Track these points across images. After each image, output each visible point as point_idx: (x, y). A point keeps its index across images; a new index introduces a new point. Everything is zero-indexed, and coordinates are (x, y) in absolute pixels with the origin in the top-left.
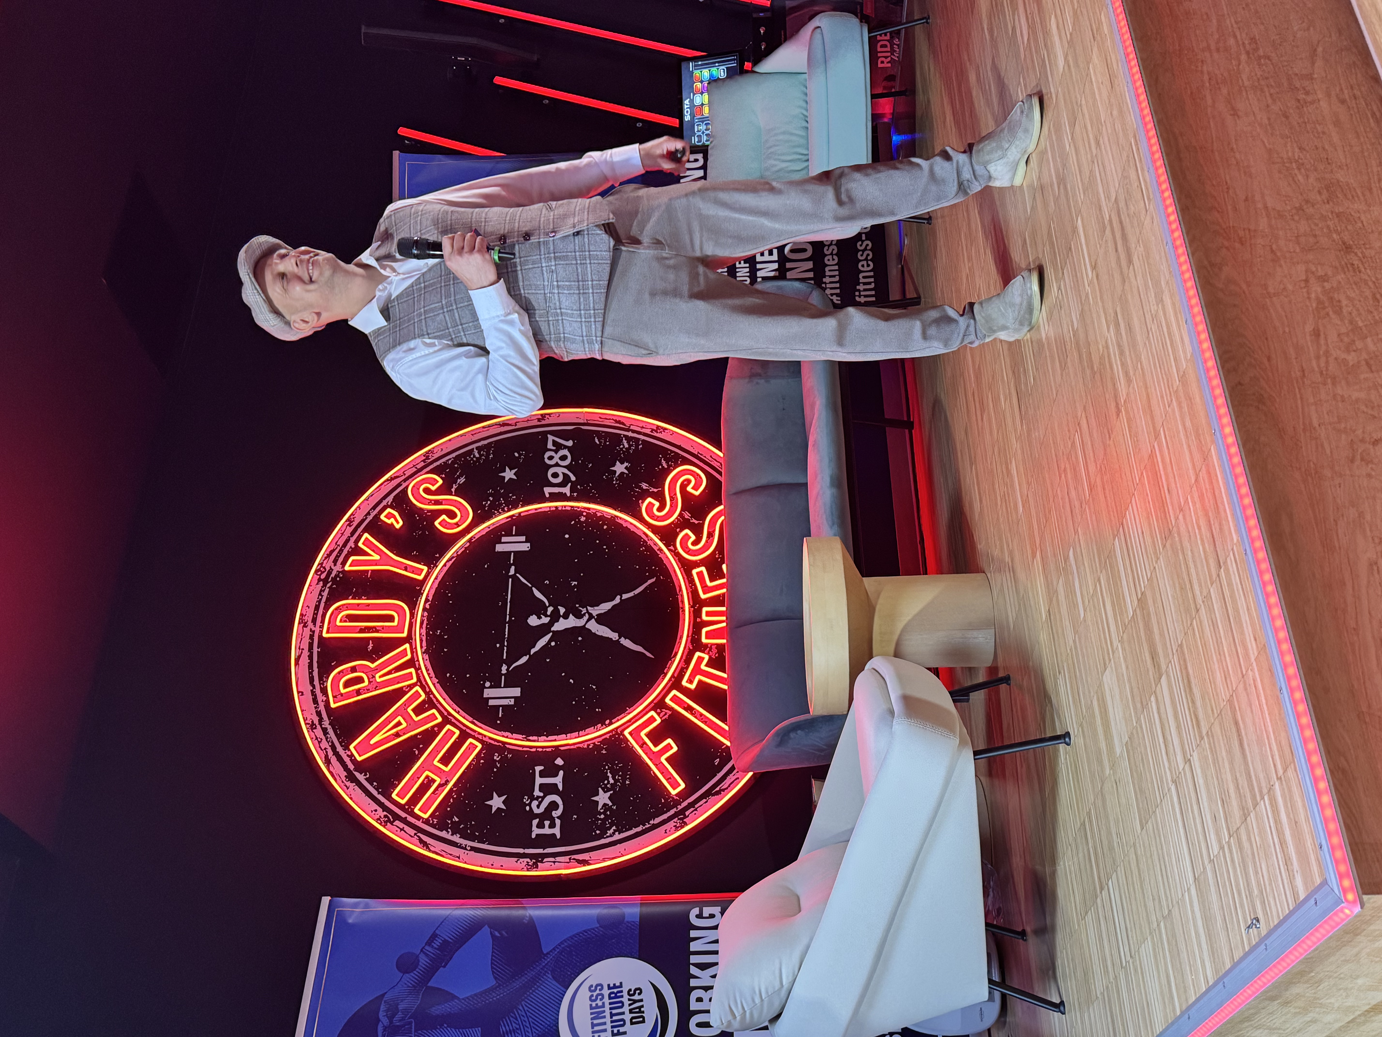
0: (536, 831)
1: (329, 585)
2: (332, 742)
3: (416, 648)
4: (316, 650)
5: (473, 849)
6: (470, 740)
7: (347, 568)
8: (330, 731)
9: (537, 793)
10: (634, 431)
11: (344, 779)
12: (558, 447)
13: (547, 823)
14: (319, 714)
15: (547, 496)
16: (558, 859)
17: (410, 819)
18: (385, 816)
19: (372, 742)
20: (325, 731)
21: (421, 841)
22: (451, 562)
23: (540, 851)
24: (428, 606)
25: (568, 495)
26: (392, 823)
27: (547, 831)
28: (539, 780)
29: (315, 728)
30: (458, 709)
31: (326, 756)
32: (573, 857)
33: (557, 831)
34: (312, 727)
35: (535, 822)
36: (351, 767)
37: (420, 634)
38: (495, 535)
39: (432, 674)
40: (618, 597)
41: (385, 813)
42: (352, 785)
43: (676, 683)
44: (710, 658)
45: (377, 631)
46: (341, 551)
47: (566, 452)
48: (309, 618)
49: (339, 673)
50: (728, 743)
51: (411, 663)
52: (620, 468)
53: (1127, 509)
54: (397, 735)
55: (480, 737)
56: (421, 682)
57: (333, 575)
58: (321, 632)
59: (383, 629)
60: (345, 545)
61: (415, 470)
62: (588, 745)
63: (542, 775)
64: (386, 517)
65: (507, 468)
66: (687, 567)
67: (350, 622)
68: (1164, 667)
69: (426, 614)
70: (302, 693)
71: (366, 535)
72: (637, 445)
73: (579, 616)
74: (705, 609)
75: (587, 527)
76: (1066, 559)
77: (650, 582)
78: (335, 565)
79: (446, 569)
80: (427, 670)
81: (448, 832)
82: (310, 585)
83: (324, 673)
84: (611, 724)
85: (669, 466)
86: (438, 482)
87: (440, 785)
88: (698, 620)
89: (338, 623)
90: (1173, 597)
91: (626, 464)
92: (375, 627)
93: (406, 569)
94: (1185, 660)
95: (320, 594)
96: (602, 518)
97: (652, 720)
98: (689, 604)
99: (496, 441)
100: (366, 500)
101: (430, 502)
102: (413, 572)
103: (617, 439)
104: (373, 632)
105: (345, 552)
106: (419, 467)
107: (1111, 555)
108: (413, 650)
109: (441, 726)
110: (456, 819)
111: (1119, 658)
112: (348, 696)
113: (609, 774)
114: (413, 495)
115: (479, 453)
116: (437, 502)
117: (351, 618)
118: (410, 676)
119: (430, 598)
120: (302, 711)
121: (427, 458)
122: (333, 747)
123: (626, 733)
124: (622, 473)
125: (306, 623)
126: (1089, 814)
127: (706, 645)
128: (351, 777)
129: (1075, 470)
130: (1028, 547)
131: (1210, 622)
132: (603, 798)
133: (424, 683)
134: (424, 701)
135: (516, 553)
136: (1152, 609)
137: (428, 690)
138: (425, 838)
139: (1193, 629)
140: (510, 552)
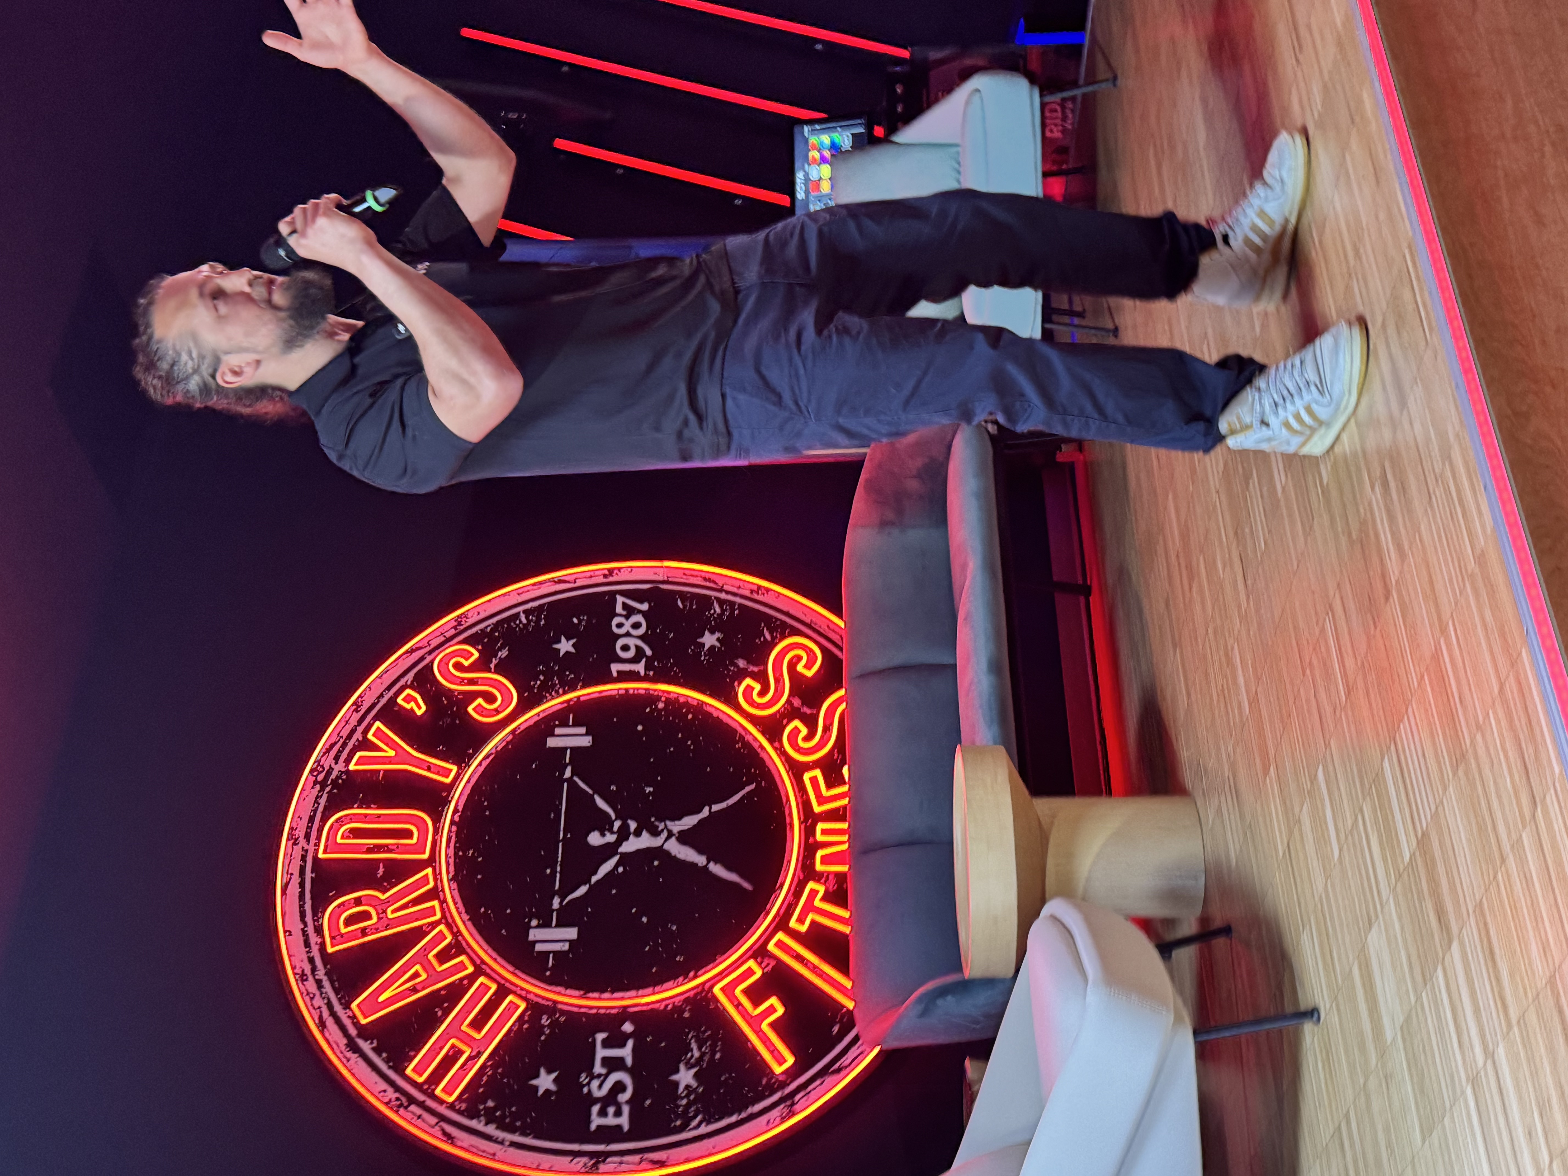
0: (596, 1121)
1: (328, 789)
2: (329, 999)
3: (440, 873)
4: (309, 875)
5: (513, 1144)
6: (510, 998)
7: (352, 767)
8: (326, 984)
9: (598, 1069)
10: (727, 592)
11: (343, 1048)
12: (630, 611)
13: (611, 1110)
14: (311, 960)
15: (615, 674)
16: (627, 1158)
17: (430, 1103)
18: (397, 1099)
19: (382, 998)
20: (319, 983)
21: (445, 1133)
22: (488, 761)
23: (601, 1148)
24: (456, 818)
25: (642, 673)
26: (406, 1108)
27: (611, 1120)
28: (601, 1053)
29: (306, 980)
30: (494, 955)
31: (321, 1017)
32: (646, 1156)
33: (624, 1121)
34: (302, 978)
35: (595, 1109)
36: (353, 1032)
37: (447, 855)
38: (546, 726)
39: (462, 909)
40: (706, 809)
41: (397, 1095)
42: (354, 1056)
43: (781, 924)
44: (826, 891)
45: (390, 851)
46: (344, 745)
47: (639, 618)
48: (300, 833)
49: (339, 906)
50: (850, 1005)
51: (435, 894)
52: (709, 640)
53: (1401, 720)
54: (414, 990)
55: (523, 993)
56: (446, 919)
57: (333, 776)
58: (317, 851)
59: (398, 849)
60: (350, 736)
61: (442, 639)
62: (667, 1006)
63: (606, 1044)
64: (404, 700)
65: (563, 639)
66: (797, 770)
67: (355, 838)
68: (1455, 929)
69: (454, 828)
70: (290, 932)
71: (378, 724)
72: (732, 610)
73: (655, 833)
74: (820, 826)
75: (667, 717)
76: (1313, 778)
77: (748, 789)
78: (336, 763)
79: (481, 769)
80: (455, 903)
81: (480, 1122)
82: (303, 789)
83: (319, 907)
84: (695, 977)
85: (773, 638)
86: (472, 654)
87: (470, 1058)
88: (811, 840)
89: (339, 840)
90: (1468, 840)
91: (718, 635)
92: (387, 845)
93: (429, 769)
94: (1486, 924)
95: (316, 802)
96: (686, 704)
97: (750, 972)
98: (799, 818)
99: (549, 603)
100: (380, 677)
101: (462, 681)
102: (438, 773)
103: (705, 602)
104: (384, 852)
105: (350, 746)
106: (448, 635)
107: (1379, 779)
108: (437, 876)
109: (472, 978)
110: (490, 1104)
111: (1391, 915)
112: (351, 936)
113: (694, 1046)
114: (440, 672)
115: (527, 618)
116: (472, 682)
117: (356, 833)
118: (431, 911)
119: (460, 808)
120: (290, 956)
121: (460, 624)
122: (330, 1005)
123: (717, 990)
124: (712, 647)
125: (296, 839)
126: (1347, 1116)
127: (821, 874)
128: (353, 1047)
129: (1325, 664)
130: (1258, 761)
131: (1522, 876)
132: (685, 1077)
133: (450, 920)
134: (450, 944)
135: (574, 750)
136: (1437, 853)
137: (455, 930)
138: (449, 1129)
139: (1498, 885)
140: (566, 749)
